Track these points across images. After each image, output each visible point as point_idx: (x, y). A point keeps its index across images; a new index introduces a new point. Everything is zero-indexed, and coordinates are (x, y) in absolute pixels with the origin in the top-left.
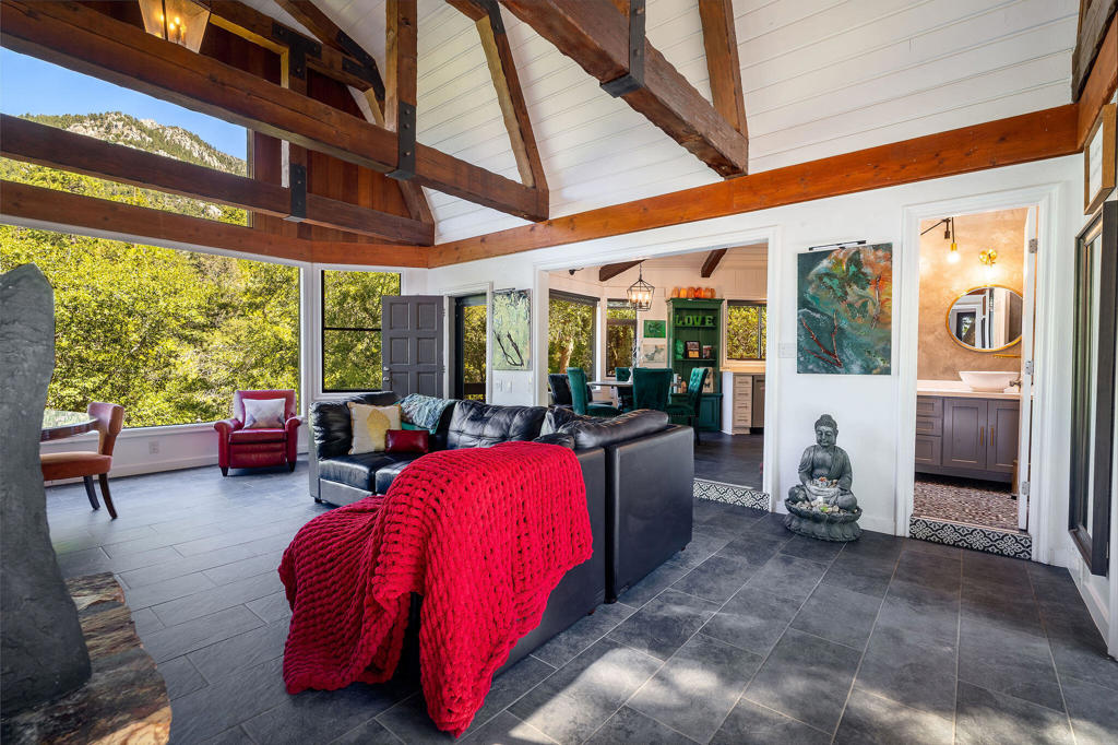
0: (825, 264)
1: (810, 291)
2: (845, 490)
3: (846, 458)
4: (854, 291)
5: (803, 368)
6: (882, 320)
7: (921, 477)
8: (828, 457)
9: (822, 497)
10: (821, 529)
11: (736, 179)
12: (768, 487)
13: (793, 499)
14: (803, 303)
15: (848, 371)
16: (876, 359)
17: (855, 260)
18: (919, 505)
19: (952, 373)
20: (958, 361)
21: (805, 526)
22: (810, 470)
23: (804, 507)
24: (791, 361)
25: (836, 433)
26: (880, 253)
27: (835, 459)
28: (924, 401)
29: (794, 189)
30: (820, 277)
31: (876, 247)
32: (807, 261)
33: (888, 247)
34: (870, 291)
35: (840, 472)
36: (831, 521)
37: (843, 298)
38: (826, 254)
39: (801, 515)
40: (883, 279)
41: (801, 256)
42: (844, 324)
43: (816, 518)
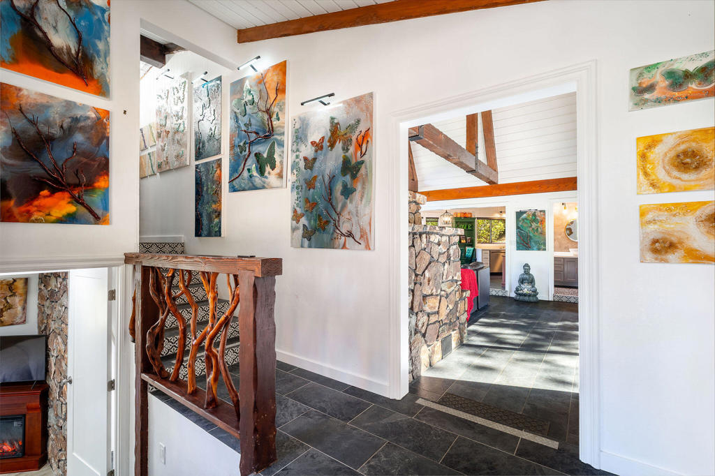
0: (525, 215)
1: (520, 223)
2: (533, 287)
3: (533, 277)
4: (534, 225)
5: (518, 248)
6: (543, 234)
7: (555, 286)
8: (527, 277)
9: (526, 289)
10: (526, 298)
11: (494, 185)
12: (507, 288)
13: (517, 290)
14: (518, 228)
15: (533, 250)
16: (541, 246)
17: (534, 215)
18: (556, 292)
19: (567, 249)
20: (569, 245)
21: (521, 298)
22: (522, 281)
23: (521, 292)
24: (514, 246)
25: (530, 269)
26: (542, 213)
27: (530, 277)
28: (556, 259)
29: (514, 190)
30: (523, 220)
31: (541, 211)
32: (519, 214)
33: (544, 211)
34: (539, 224)
35: (532, 281)
36: (530, 295)
37: (531, 227)
38: (525, 212)
39: (520, 295)
40: (543, 222)
41: (517, 213)
42: (531, 235)
43: (525, 295)
